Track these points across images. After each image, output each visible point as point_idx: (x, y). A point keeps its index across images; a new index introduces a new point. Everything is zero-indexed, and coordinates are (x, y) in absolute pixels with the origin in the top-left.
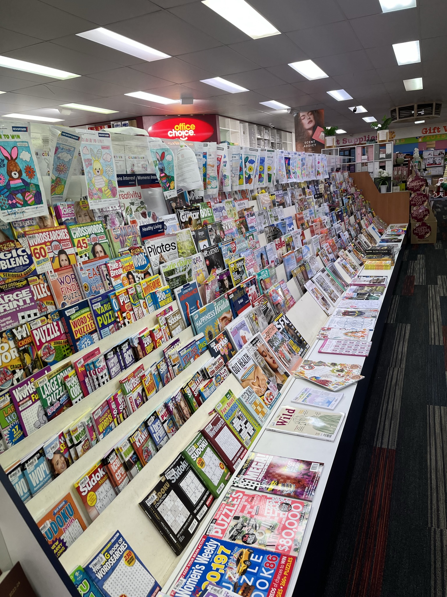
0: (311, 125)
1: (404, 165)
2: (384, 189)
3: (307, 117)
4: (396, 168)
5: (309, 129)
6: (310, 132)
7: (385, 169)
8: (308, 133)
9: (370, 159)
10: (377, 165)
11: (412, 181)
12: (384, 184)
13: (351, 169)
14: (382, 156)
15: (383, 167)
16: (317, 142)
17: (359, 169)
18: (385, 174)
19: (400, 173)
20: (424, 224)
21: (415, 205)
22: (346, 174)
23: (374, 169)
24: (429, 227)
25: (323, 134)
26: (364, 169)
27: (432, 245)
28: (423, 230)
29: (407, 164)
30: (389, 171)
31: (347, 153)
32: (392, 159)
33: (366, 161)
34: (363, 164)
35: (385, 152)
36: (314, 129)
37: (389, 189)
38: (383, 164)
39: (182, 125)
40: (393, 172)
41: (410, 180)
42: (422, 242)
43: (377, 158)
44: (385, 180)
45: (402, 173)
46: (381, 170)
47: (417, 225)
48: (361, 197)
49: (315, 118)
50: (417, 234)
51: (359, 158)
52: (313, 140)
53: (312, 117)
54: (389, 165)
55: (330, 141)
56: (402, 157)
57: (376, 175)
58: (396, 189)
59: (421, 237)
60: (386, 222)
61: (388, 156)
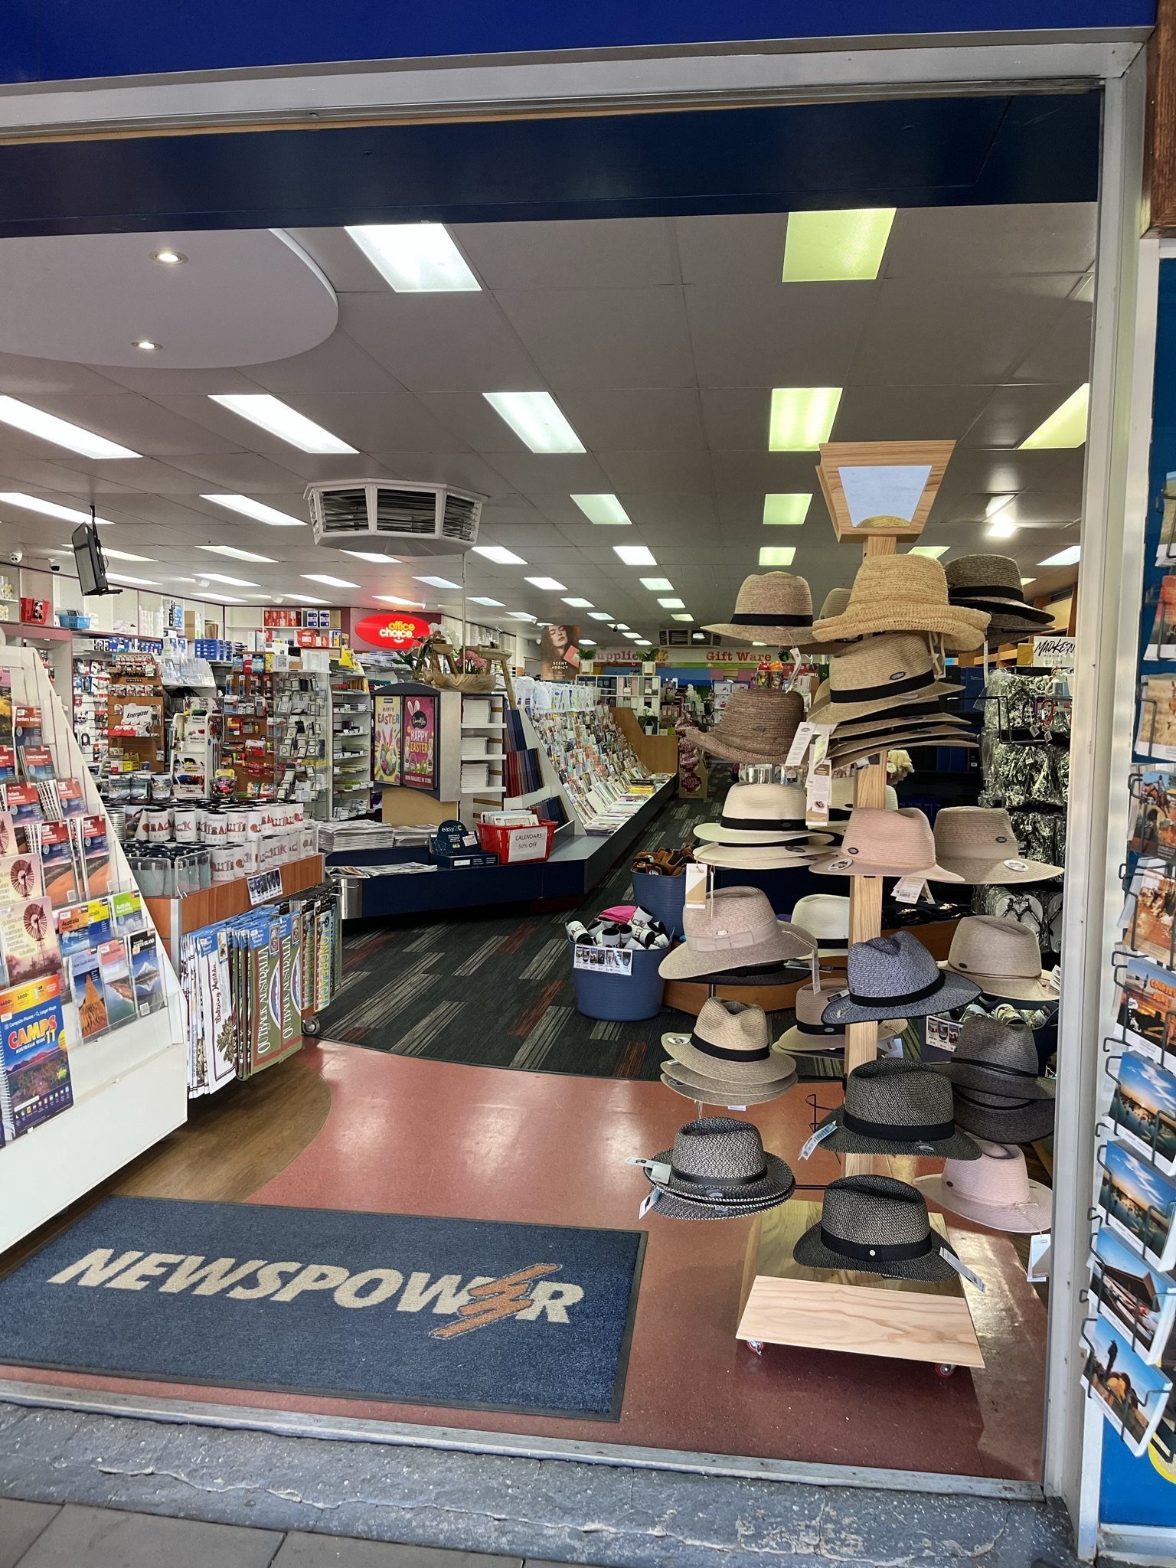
0: (563, 643)
1: (675, 704)
2: (649, 730)
3: (558, 632)
4: (664, 707)
5: (560, 647)
6: (561, 651)
7: (650, 707)
8: (559, 653)
9: (634, 692)
10: (642, 701)
11: (681, 724)
12: (649, 724)
13: (611, 702)
14: (649, 691)
15: (648, 704)
16: (568, 664)
17: (620, 703)
18: (650, 713)
19: (670, 713)
20: (694, 775)
21: (684, 752)
22: (606, 708)
23: (638, 706)
24: (699, 779)
25: (576, 656)
26: (627, 704)
27: (703, 800)
28: (693, 782)
29: (678, 704)
30: (655, 710)
31: (607, 683)
32: (659, 696)
33: (629, 695)
34: (626, 699)
35: (651, 687)
36: (566, 648)
37: (654, 731)
38: (648, 701)
39: (398, 623)
40: (662, 713)
41: (678, 722)
42: (690, 796)
43: (642, 693)
44: (651, 720)
45: (672, 714)
46: (646, 707)
47: (686, 775)
48: (622, 736)
49: (568, 635)
50: (686, 787)
51: (621, 691)
52: (564, 661)
53: (564, 633)
54: (656, 702)
55: (587, 666)
56: (672, 693)
57: (640, 713)
58: (663, 732)
59: (690, 790)
60: (650, 770)
61: (655, 693)
